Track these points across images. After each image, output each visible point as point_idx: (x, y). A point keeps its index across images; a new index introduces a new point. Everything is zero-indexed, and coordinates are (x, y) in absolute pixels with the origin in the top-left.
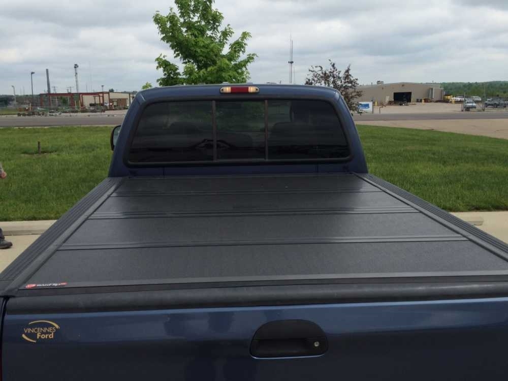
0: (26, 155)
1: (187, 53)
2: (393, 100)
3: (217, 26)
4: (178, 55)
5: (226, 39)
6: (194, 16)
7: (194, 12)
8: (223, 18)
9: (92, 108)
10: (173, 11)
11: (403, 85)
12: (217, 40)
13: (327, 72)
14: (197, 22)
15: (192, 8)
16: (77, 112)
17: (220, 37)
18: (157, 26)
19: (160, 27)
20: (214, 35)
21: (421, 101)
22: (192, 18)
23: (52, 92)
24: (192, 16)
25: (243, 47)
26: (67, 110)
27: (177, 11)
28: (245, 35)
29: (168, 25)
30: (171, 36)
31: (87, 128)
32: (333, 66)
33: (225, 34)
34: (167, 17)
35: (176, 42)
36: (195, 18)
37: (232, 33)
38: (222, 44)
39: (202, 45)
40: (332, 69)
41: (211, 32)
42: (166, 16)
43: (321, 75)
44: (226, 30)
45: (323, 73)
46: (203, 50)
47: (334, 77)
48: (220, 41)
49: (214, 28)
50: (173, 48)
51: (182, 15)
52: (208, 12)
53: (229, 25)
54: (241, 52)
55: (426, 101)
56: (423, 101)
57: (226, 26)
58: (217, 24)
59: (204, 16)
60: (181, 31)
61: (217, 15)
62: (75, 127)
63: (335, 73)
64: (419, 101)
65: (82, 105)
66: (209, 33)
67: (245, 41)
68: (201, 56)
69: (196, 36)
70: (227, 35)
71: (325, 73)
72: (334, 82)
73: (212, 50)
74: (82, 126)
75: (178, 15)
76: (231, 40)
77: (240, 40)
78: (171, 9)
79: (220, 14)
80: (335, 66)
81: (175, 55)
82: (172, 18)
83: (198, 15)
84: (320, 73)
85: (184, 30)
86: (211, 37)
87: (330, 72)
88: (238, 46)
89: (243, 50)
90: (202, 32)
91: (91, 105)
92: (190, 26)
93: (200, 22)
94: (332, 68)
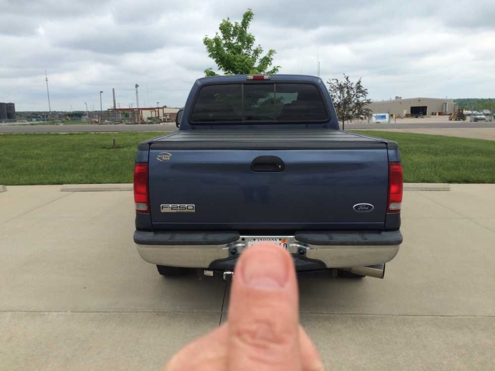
0: (105, 150)
1: (228, 66)
2: (410, 113)
3: (251, 46)
4: (221, 67)
5: (258, 56)
6: (233, 39)
7: (233, 35)
8: (254, 40)
9: (149, 121)
10: (218, 35)
11: (419, 100)
12: (250, 57)
13: (342, 84)
14: (235, 43)
15: (231, 33)
16: (137, 123)
17: (253, 54)
18: (206, 46)
19: (208, 47)
20: (248, 53)
21: (435, 114)
22: (232, 41)
23: (117, 108)
24: (231, 38)
25: (270, 61)
26: (130, 123)
27: (221, 35)
28: (271, 52)
29: (214, 45)
30: (216, 54)
31: (147, 133)
32: (347, 79)
33: (257, 52)
34: (214, 39)
35: (220, 58)
36: (234, 40)
37: (262, 51)
38: (254, 60)
39: (239, 60)
40: (347, 82)
41: (246, 50)
42: (212, 39)
43: (337, 86)
44: (257, 49)
45: (338, 85)
46: (239, 64)
47: (348, 88)
48: (252, 57)
49: (249, 48)
50: (217, 63)
51: (225, 38)
52: (243, 35)
53: (259, 45)
54: (268, 65)
55: (440, 114)
56: (437, 114)
57: (258, 46)
58: (250, 44)
59: (240, 39)
60: (224, 50)
61: (251, 38)
62: (139, 132)
63: (348, 84)
64: (433, 114)
65: (141, 119)
66: (244, 51)
67: (272, 57)
68: (238, 68)
69: (234, 54)
70: (258, 52)
71: (341, 85)
72: (348, 92)
73: (246, 63)
74: (144, 132)
75: (222, 38)
76: (261, 56)
77: (267, 56)
78: (217, 34)
79: (253, 36)
80: (348, 79)
81: (219, 67)
82: (217, 40)
83: (237, 38)
84: (336, 84)
85: (225, 49)
86: (246, 54)
87: (344, 84)
88: (266, 61)
89: (270, 63)
90: (239, 50)
91: (149, 118)
92: (230, 46)
93: (237, 43)
94: (346, 80)
